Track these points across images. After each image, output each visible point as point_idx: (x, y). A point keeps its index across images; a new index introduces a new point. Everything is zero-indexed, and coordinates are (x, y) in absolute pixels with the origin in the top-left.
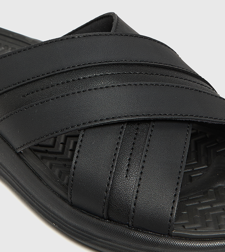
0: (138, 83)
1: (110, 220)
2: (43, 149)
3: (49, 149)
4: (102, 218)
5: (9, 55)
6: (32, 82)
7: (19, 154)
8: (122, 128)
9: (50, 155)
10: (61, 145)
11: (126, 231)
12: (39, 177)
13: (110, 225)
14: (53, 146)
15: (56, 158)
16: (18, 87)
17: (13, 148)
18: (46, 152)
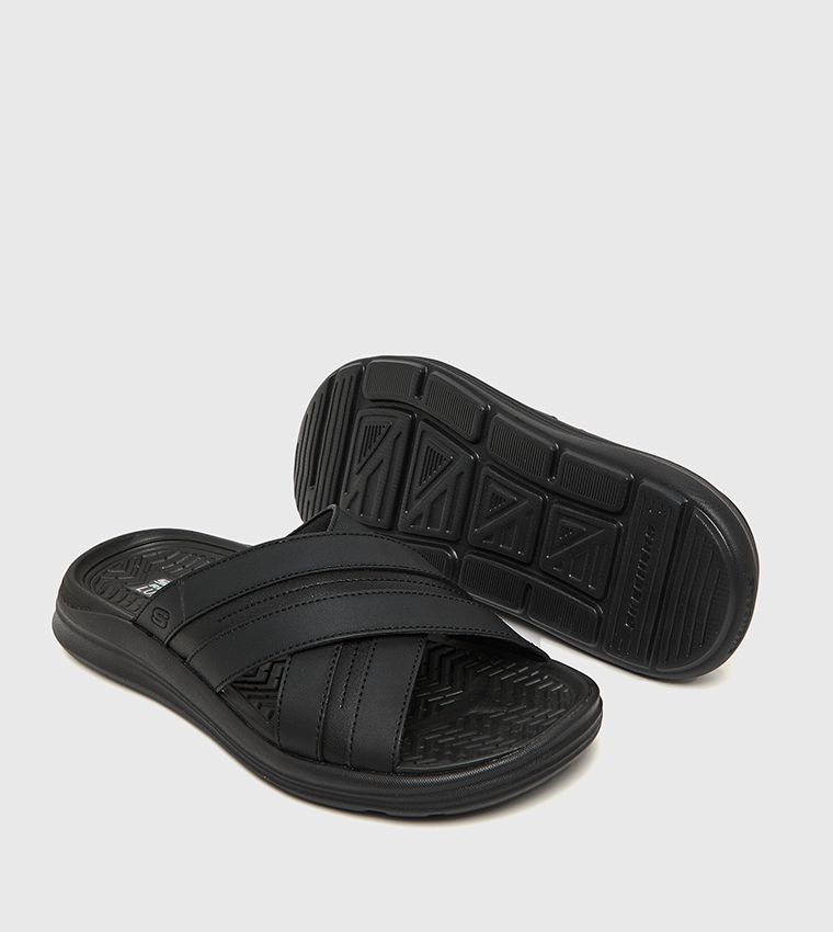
0: (356, 593)
1: (326, 762)
2: (251, 686)
3: (259, 687)
4: (315, 760)
5: (206, 568)
6: (228, 602)
7: (219, 695)
8: (338, 649)
9: (260, 694)
10: (277, 680)
11: (344, 772)
12: (243, 720)
13: (326, 768)
14: (265, 683)
15: (267, 697)
16: (212, 610)
17: (212, 688)
18: (256, 689)
